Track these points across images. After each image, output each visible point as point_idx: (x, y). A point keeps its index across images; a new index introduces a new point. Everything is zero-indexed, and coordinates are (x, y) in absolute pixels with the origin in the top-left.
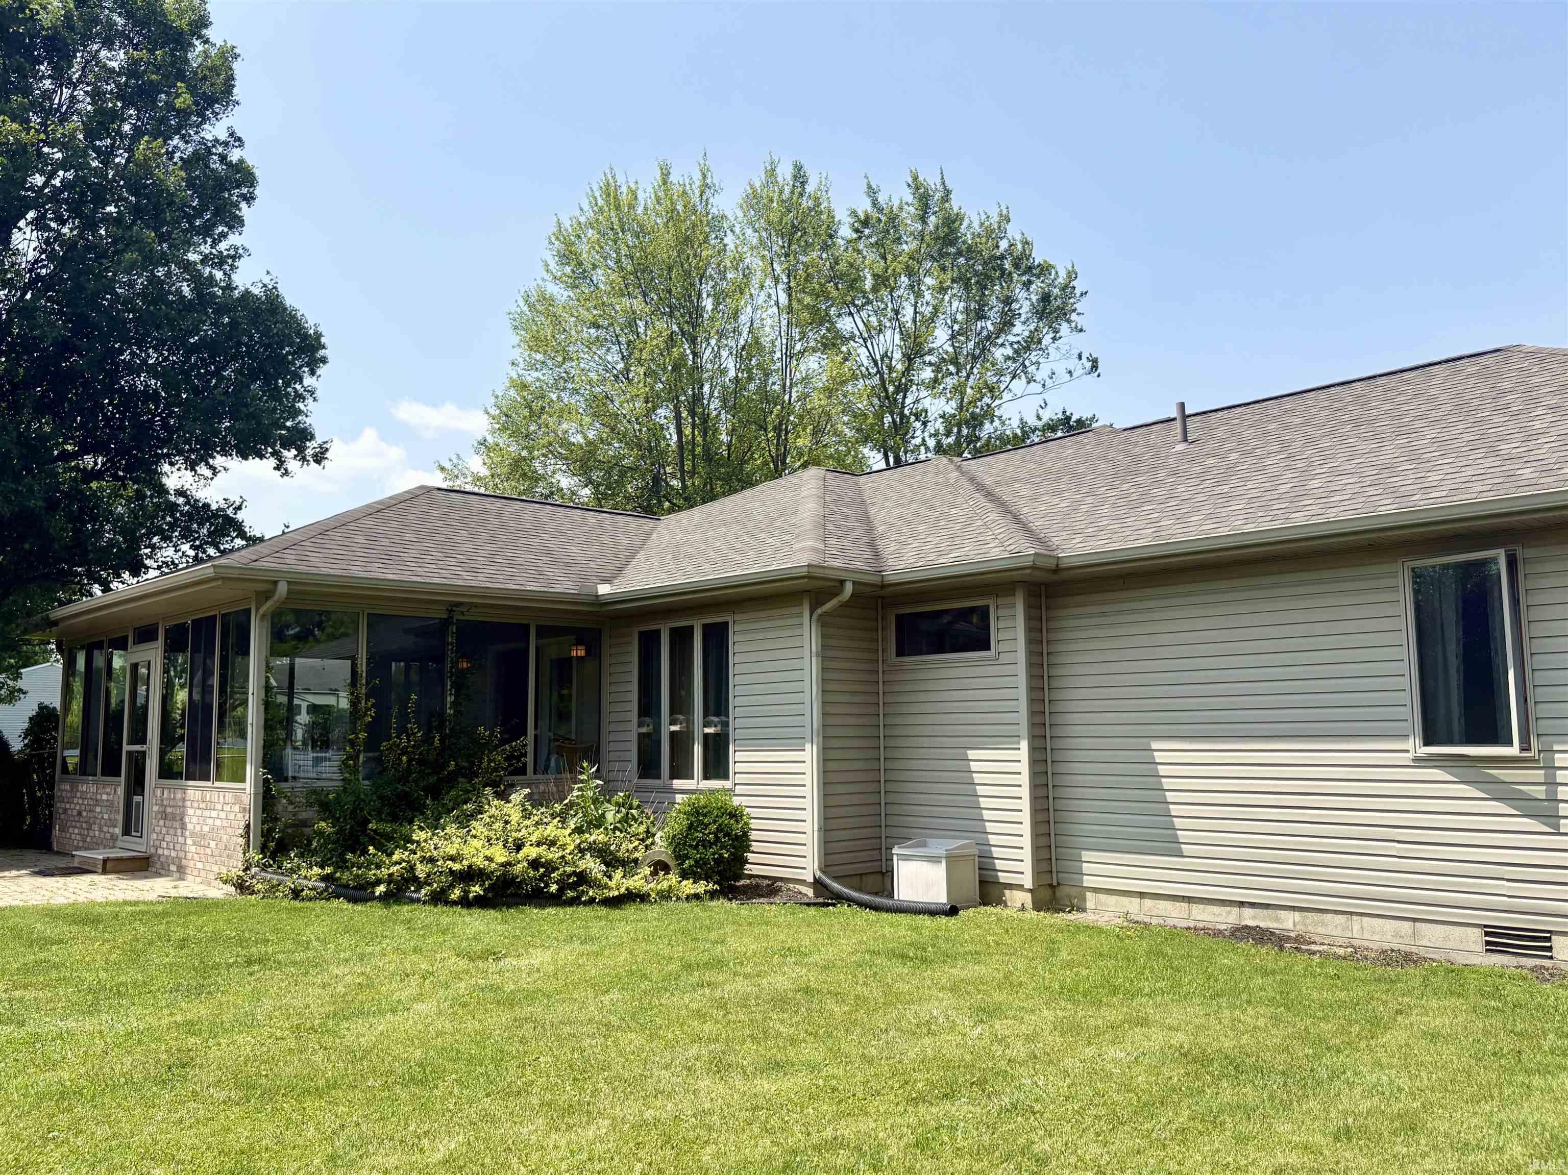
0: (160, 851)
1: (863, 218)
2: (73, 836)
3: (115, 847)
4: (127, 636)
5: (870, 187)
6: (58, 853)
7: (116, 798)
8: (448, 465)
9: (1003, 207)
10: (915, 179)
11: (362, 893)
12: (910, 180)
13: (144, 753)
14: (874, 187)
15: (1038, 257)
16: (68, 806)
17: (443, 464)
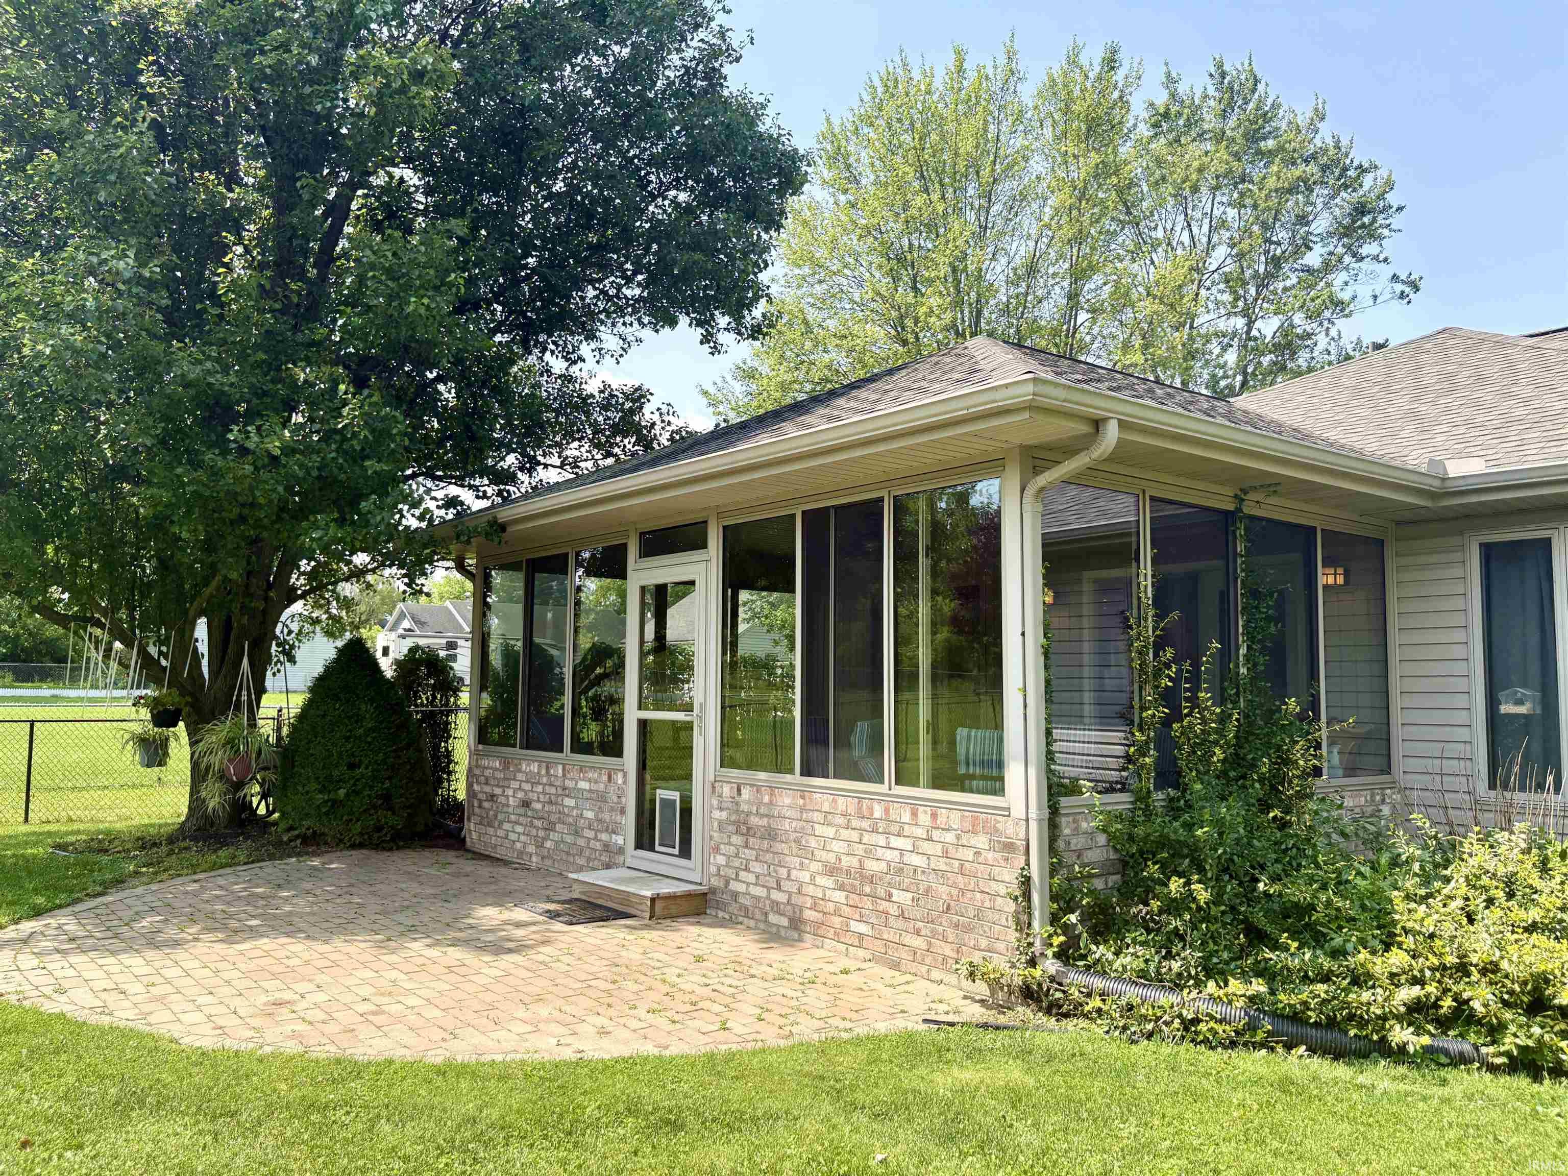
0: (735, 886)
1: (1161, 111)
2: (513, 836)
3: (617, 865)
4: (625, 546)
5: (1168, 75)
6: (479, 856)
7: (612, 789)
8: (712, 390)
9: (1320, 101)
10: (1219, 66)
11: (1331, 1036)
12: (1213, 70)
13: (689, 726)
14: (1174, 75)
15: (1359, 157)
16: (498, 791)
17: (705, 388)
